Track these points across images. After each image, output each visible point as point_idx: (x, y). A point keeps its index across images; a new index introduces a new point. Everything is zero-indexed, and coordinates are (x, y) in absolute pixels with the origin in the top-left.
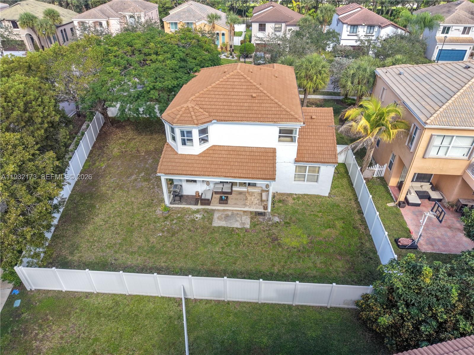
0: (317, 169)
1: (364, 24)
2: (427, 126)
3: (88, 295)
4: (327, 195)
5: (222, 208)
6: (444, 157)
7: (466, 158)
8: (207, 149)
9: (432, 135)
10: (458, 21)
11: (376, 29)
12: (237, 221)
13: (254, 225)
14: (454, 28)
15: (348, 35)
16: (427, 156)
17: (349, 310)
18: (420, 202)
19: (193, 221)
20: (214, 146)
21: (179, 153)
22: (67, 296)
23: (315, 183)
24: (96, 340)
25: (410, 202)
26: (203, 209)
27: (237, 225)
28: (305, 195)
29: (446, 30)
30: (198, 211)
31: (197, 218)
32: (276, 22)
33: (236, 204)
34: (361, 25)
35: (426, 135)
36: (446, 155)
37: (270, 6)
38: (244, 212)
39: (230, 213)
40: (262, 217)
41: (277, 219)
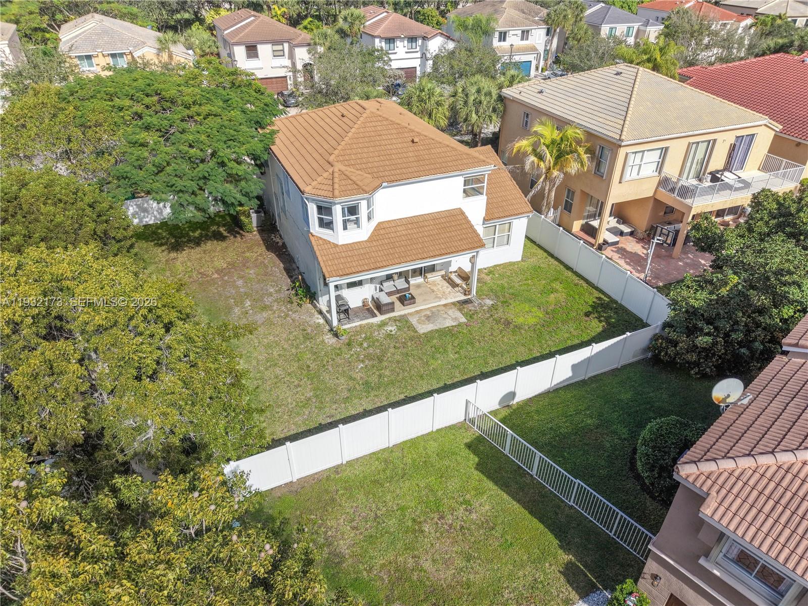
0: (507, 226)
1: (402, 36)
2: (623, 144)
3: (337, 469)
4: (520, 259)
5: (413, 310)
6: (638, 177)
7: (657, 174)
8: (375, 230)
9: (627, 154)
10: (513, 24)
11: (420, 42)
12: (445, 318)
13: (470, 316)
14: (511, 33)
15: (406, 52)
16: (624, 180)
17: (638, 362)
18: (618, 240)
19: (389, 336)
20: (381, 223)
21: (340, 243)
22: (306, 485)
23: (507, 247)
24: (402, 509)
25: (610, 241)
26: (390, 319)
27: (449, 323)
28: (496, 266)
29: (503, 36)
30: (383, 324)
31: (391, 331)
32: (274, 42)
33: (425, 300)
34: (399, 37)
35: (622, 152)
36: (638, 174)
37: (250, 17)
38: (445, 305)
39: (428, 313)
40: (470, 305)
41: (489, 302)
